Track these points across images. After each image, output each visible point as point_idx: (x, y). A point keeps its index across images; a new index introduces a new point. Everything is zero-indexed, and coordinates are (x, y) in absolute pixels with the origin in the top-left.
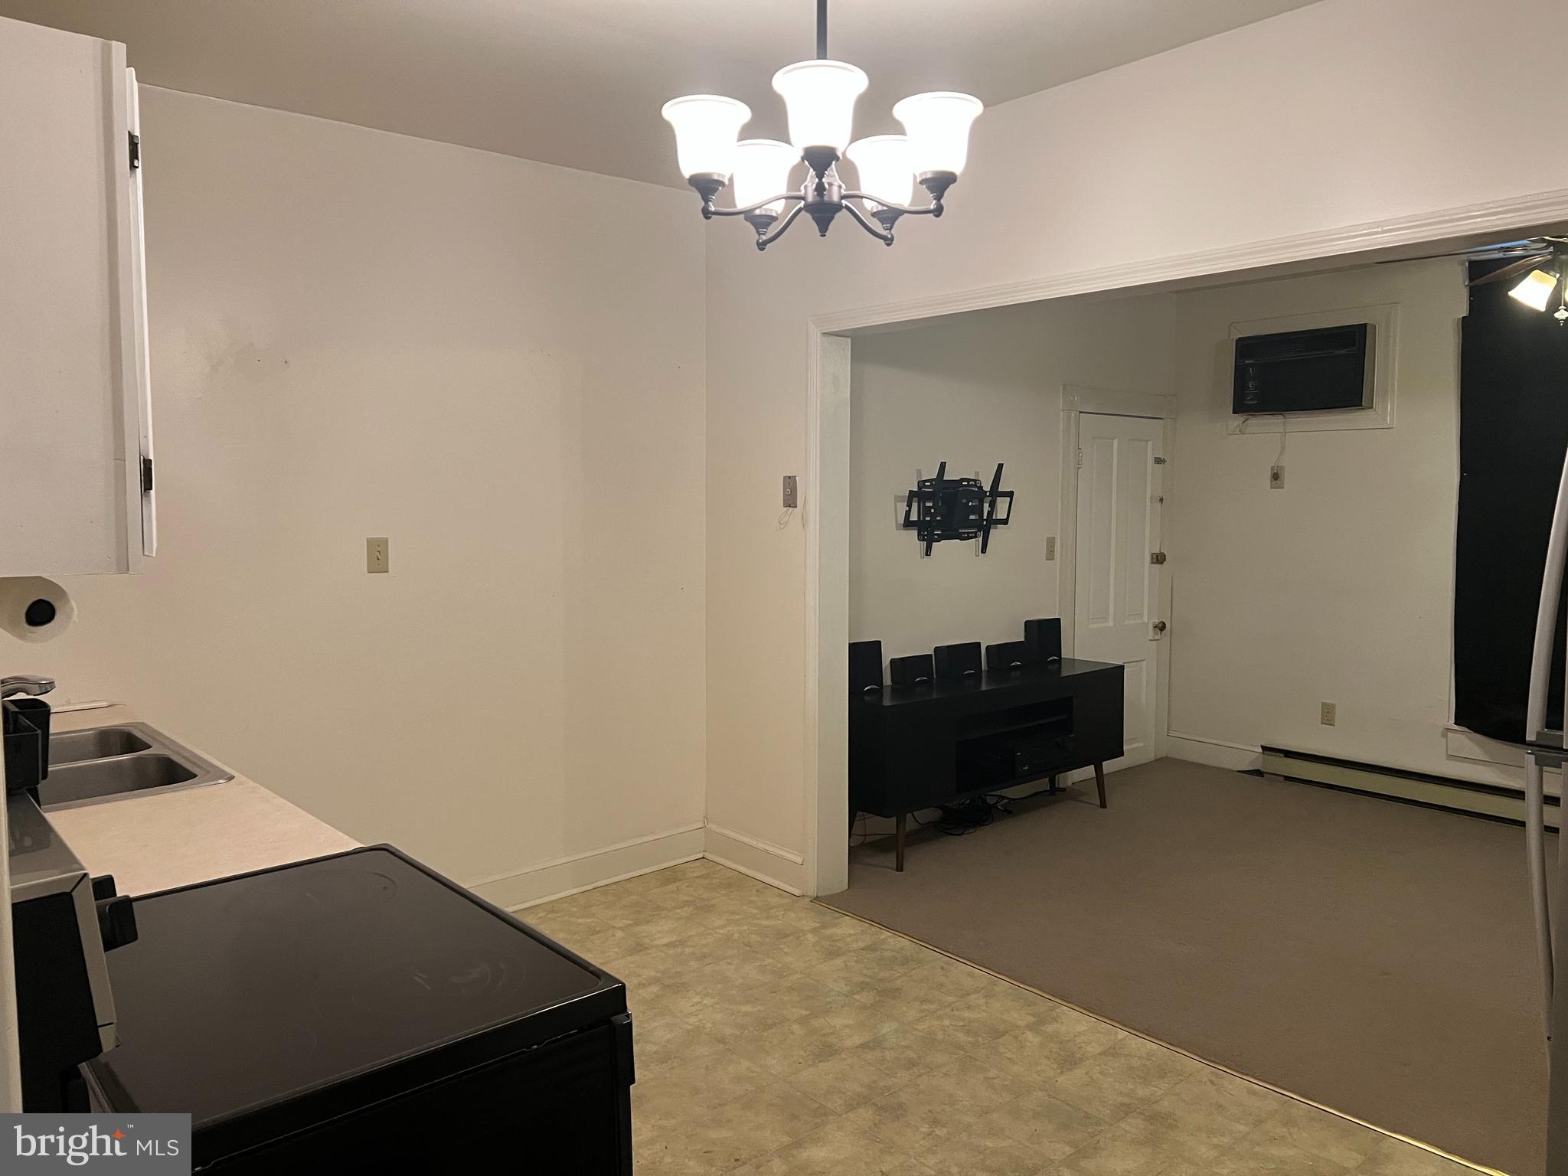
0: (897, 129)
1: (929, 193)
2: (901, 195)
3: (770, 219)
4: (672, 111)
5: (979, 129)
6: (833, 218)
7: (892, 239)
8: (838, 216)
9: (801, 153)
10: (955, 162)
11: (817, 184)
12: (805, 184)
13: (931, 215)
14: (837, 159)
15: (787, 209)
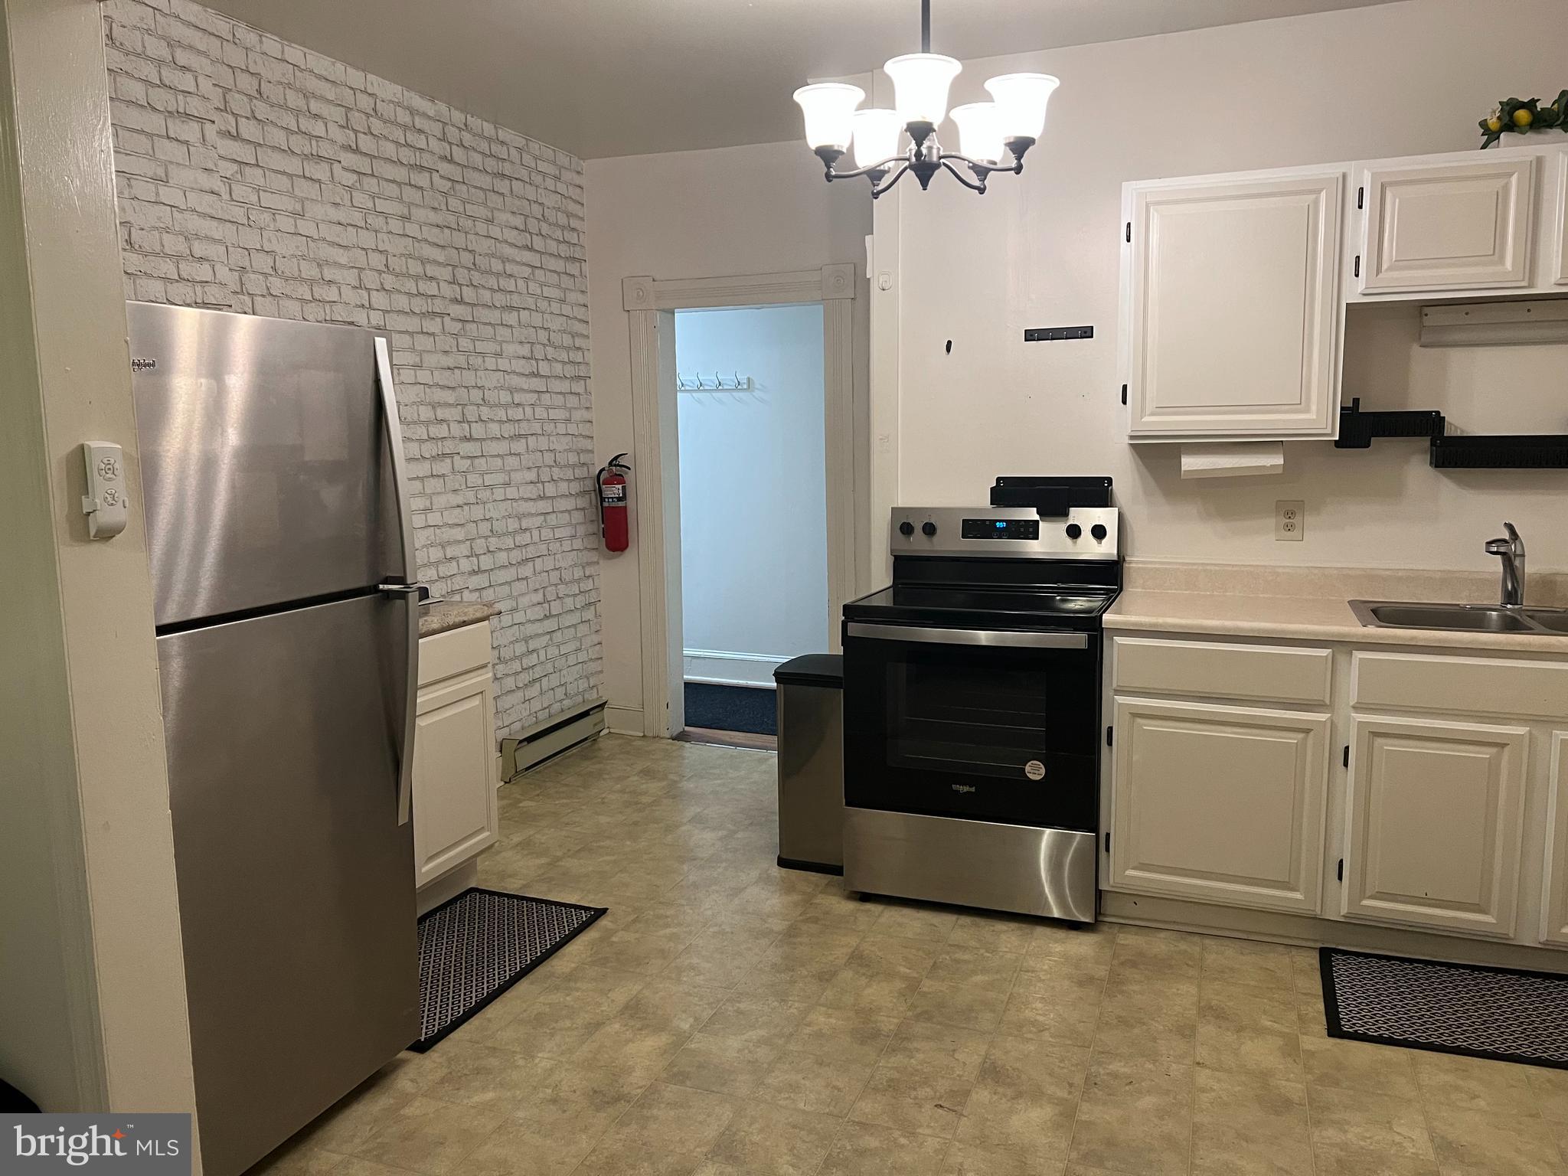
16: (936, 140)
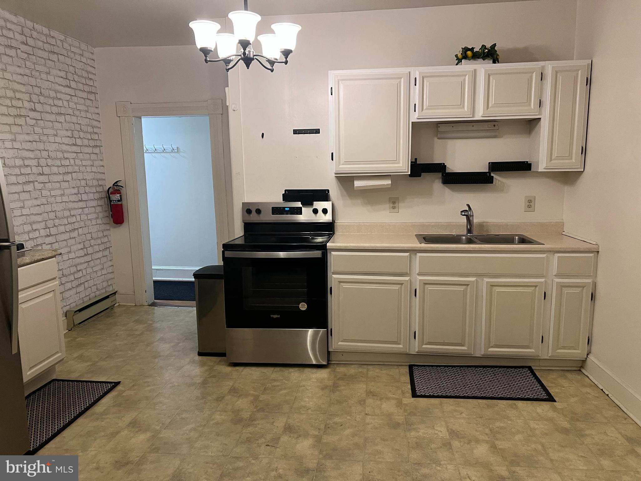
16: (252, 48)
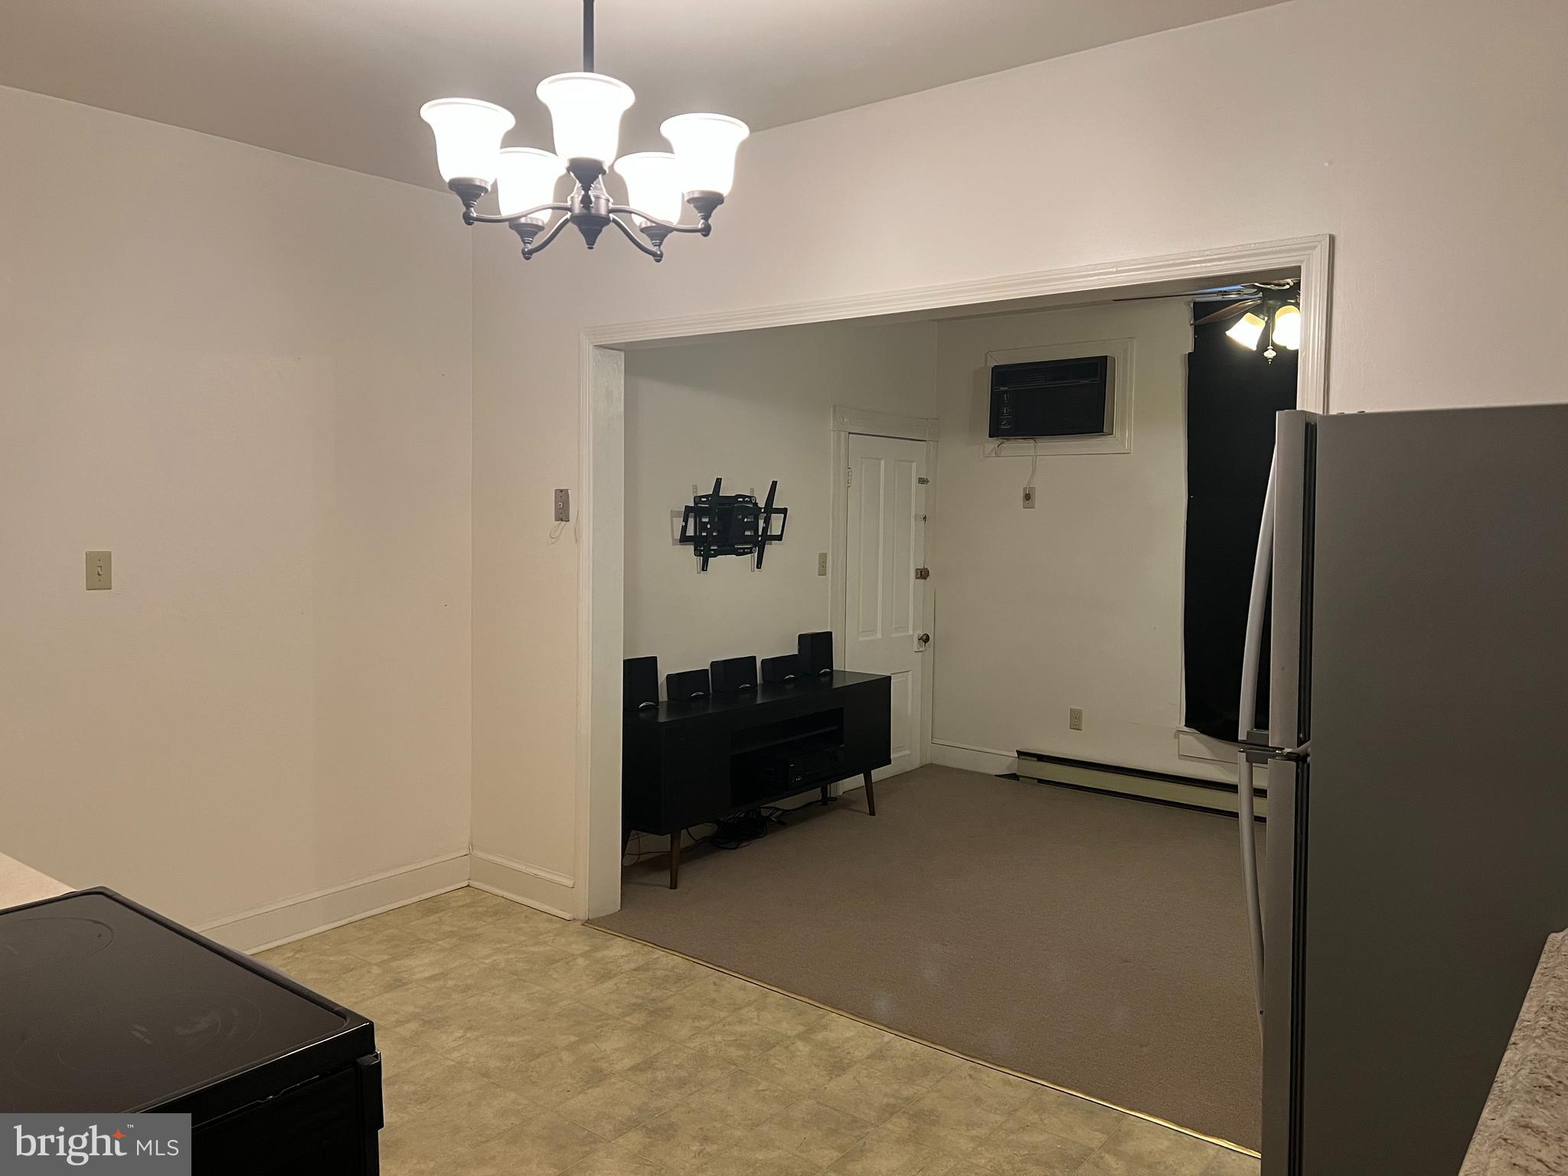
0: (666, 147)
1: (697, 212)
2: (670, 213)
3: (538, 229)
4: (432, 113)
5: (745, 152)
6: (601, 231)
7: (661, 256)
8: (605, 229)
9: (567, 164)
10: (722, 183)
11: (584, 196)
12: (572, 195)
13: (699, 234)
14: (604, 172)
15: (553, 220)
